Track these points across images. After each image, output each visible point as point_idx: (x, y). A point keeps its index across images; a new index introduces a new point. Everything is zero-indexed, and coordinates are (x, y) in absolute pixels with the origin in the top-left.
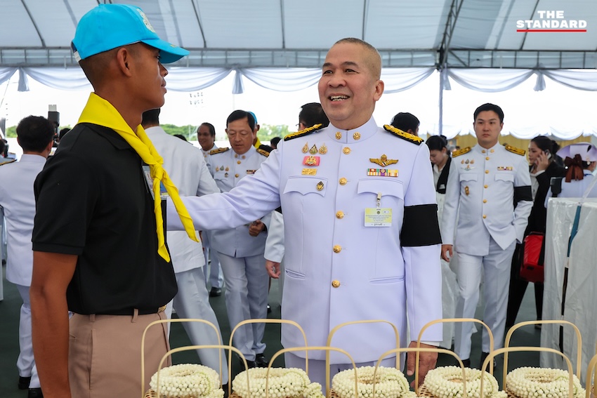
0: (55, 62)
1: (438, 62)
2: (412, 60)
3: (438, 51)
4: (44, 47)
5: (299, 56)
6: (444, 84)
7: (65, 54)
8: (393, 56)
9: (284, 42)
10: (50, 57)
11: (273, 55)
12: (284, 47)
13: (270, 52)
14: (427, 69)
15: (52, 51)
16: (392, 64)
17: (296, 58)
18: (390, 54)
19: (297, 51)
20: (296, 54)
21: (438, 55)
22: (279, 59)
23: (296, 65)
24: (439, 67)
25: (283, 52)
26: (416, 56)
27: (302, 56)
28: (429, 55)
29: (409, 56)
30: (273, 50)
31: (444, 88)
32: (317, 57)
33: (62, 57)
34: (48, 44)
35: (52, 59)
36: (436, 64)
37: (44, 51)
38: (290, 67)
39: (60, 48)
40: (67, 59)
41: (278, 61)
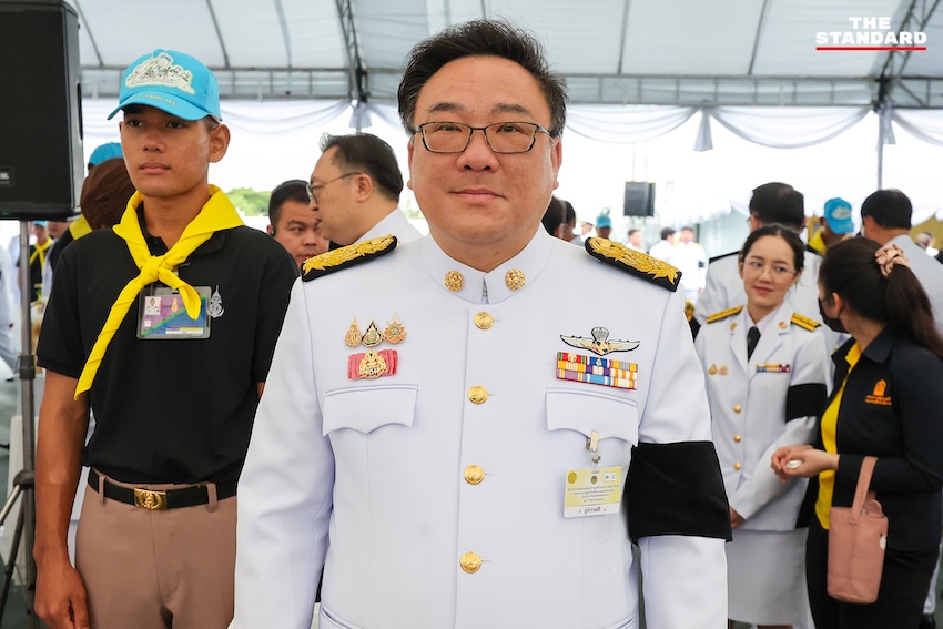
0: (243, 91)
1: (876, 98)
2: (832, 94)
3: (877, 80)
4: (227, 67)
5: (644, 87)
6: (885, 135)
7: (261, 79)
8: (802, 88)
9: (620, 64)
10: (237, 83)
11: (600, 83)
12: (620, 71)
13: (596, 79)
14: (857, 110)
15: (239, 74)
16: (799, 100)
17: (640, 89)
18: (795, 85)
19: (640, 77)
20: (640, 83)
21: (877, 86)
22: (610, 89)
23: (639, 100)
24: (878, 105)
25: (616, 80)
26: (839, 88)
27: (648, 86)
28: (862, 87)
29: (827, 88)
30: (601, 76)
31: (886, 140)
32: (673, 88)
33: (256, 83)
34: (234, 63)
35: (239, 87)
36: (873, 102)
37: (227, 74)
38: (629, 103)
39: (253, 69)
40: (264, 86)
41: (609, 92)
